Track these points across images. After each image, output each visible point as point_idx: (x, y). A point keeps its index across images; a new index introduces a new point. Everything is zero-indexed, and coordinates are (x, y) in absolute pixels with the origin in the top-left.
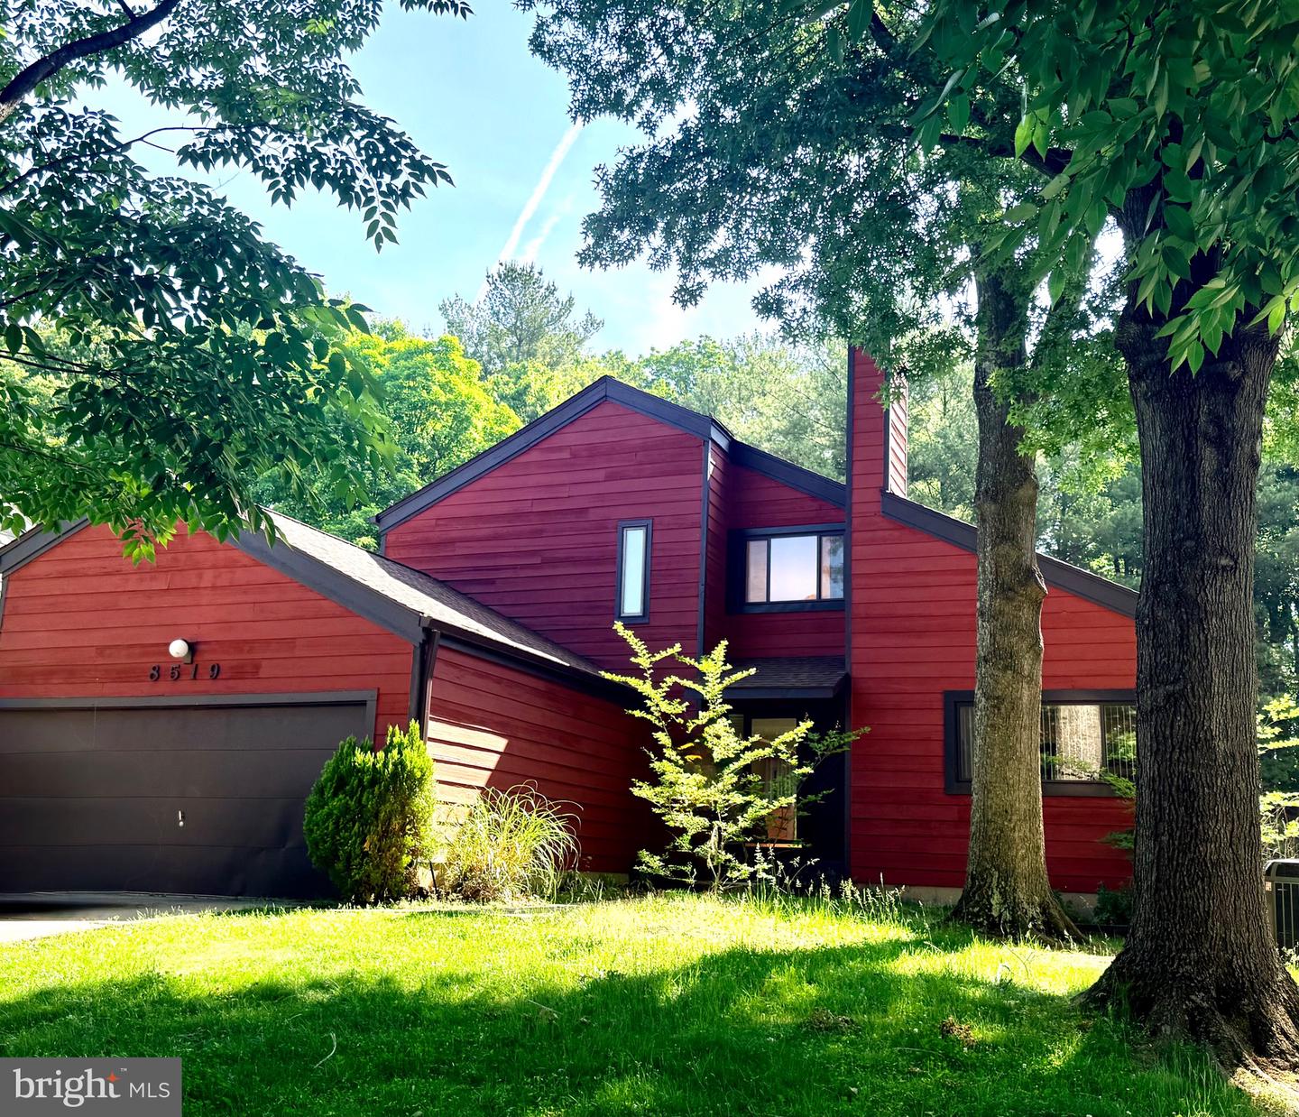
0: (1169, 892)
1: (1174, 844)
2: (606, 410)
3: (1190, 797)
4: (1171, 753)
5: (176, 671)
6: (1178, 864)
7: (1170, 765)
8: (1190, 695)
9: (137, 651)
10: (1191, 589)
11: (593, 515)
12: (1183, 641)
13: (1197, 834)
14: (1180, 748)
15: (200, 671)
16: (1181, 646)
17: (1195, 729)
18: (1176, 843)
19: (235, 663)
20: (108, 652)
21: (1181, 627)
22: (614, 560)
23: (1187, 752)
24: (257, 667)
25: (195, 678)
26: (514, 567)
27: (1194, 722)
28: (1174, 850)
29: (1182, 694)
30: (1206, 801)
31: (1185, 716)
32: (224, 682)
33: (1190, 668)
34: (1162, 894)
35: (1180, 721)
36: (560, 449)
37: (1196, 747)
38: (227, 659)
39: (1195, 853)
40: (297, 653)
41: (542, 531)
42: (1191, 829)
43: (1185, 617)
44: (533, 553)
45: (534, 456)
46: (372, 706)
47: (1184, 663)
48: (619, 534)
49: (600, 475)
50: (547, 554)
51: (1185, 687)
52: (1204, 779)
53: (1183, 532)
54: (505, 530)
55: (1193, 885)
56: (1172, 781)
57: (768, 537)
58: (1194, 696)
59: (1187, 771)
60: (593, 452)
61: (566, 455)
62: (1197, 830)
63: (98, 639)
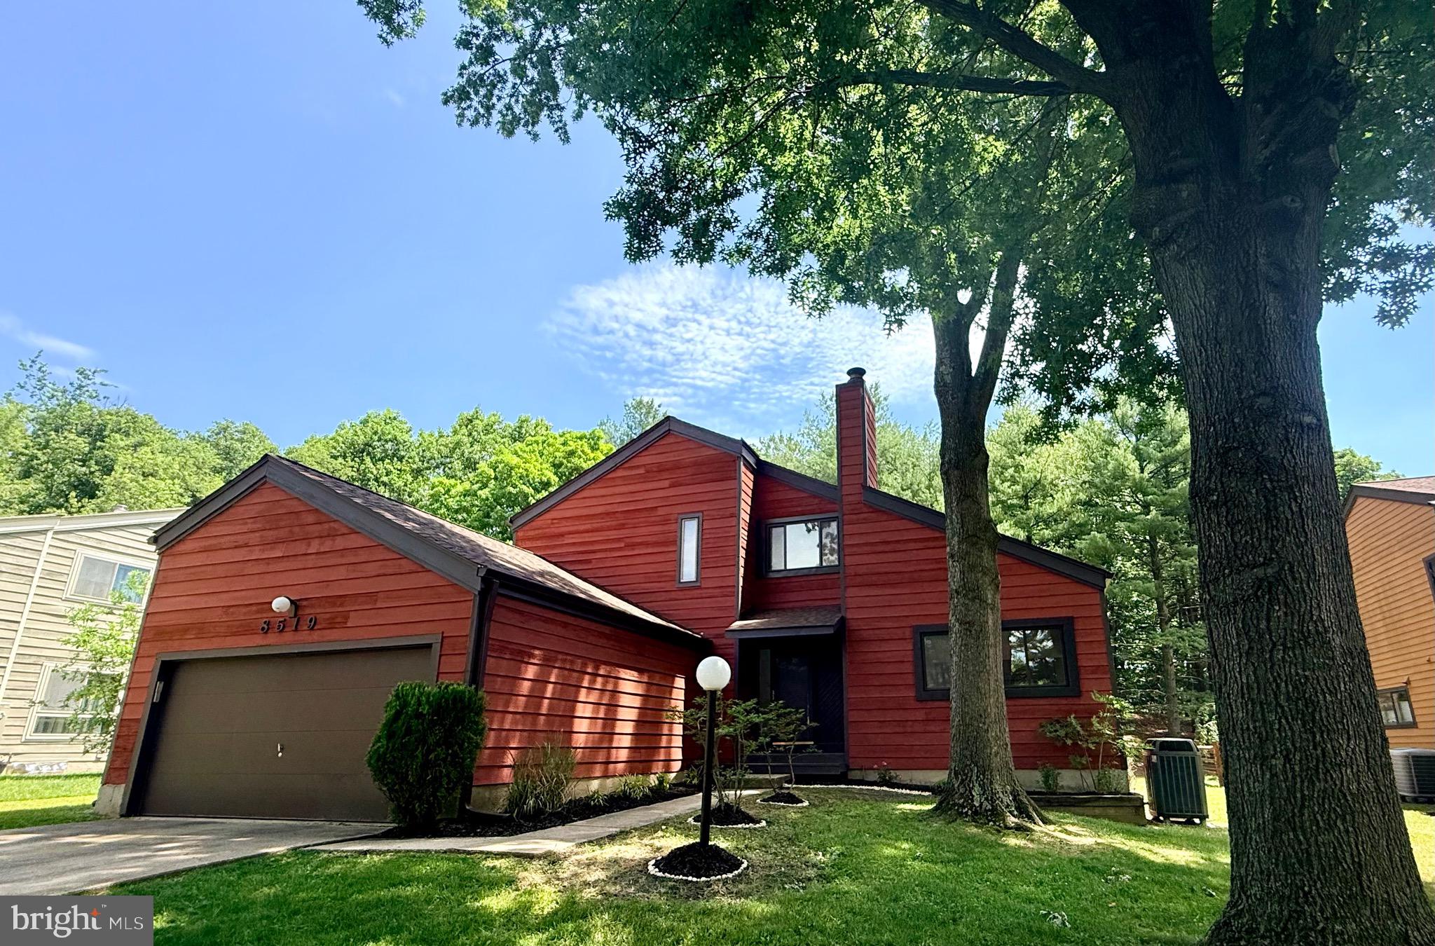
0: (1296, 836)
1: (1293, 769)
2: (670, 440)
3: (1307, 707)
4: (1271, 651)
5: (281, 625)
6: (1303, 796)
7: (1272, 667)
8: (1289, 578)
9: (254, 608)
10: (1272, 452)
11: (661, 512)
12: (1270, 516)
13: (1324, 756)
14: (1284, 645)
15: (301, 623)
16: (1268, 519)
17: (1301, 622)
18: (1297, 768)
19: (328, 616)
20: (231, 610)
21: (1265, 497)
22: (675, 542)
23: (1293, 649)
24: (347, 618)
25: (296, 630)
26: (606, 550)
27: (1299, 612)
28: (1294, 778)
29: (1279, 578)
30: (1331, 712)
31: (1286, 604)
32: (319, 632)
33: (1284, 546)
34: (1285, 838)
35: (1278, 611)
36: (638, 467)
37: (1307, 643)
38: (321, 612)
39: (1326, 782)
40: (378, 606)
41: (624, 524)
42: (1315, 749)
43: (1269, 485)
44: (619, 540)
45: (620, 473)
46: (436, 647)
47: (1274, 540)
48: (679, 524)
49: (666, 483)
50: (628, 540)
51: (1283, 568)
52: (1323, 683)
53: (1253, 388)
54: (599, 525)
55: (1331, 827)
56: (1278, 686)
57: (784, 525)
58: (1294, 579)
59: (1297, 674)
60: (661, 469)
61: (642, 471)
62: (1323, 750)
63: (224, 600)
